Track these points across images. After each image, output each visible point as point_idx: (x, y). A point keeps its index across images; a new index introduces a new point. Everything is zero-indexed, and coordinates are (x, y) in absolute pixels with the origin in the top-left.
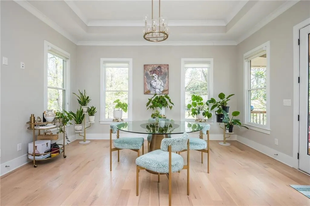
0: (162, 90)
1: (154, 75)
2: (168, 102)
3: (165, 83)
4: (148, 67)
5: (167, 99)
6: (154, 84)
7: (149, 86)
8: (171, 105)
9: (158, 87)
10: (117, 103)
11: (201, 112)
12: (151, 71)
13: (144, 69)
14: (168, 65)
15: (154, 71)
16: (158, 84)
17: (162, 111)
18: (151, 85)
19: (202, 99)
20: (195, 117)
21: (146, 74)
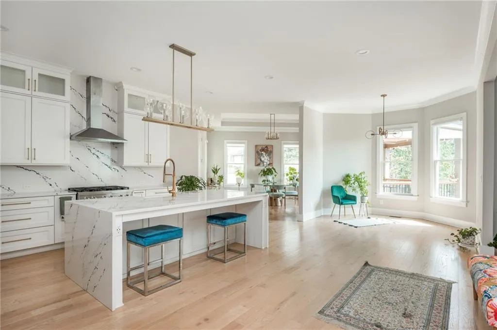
0: (268, 163)
1: (263, 152)
2: (274, 172)
3: (270, 158)
4: (258, 147)
5: (273, 170)
6: (263, 159)
7: (259, 160)
8: (276, 174)
9: (266, 161)
10: (237, 173)
11: (295, 179)
12: (260, 150)
13: (256, 148)
14: (272, 146)
15: (263, 150)
16: (265, 158)
17: (270, 178)
18: (261, 160)
19: (296, 170)
20: (291, 182)
21: (257, 152)
